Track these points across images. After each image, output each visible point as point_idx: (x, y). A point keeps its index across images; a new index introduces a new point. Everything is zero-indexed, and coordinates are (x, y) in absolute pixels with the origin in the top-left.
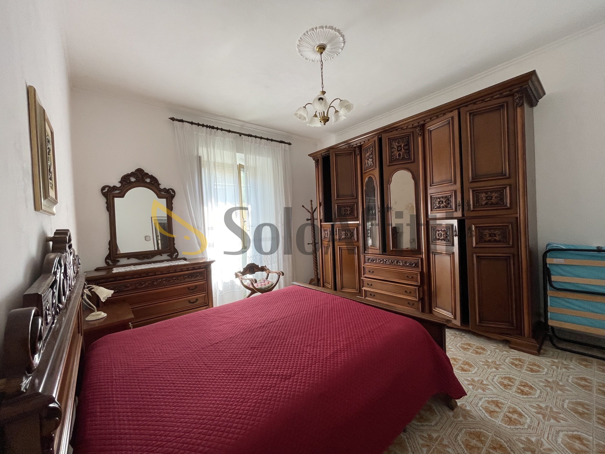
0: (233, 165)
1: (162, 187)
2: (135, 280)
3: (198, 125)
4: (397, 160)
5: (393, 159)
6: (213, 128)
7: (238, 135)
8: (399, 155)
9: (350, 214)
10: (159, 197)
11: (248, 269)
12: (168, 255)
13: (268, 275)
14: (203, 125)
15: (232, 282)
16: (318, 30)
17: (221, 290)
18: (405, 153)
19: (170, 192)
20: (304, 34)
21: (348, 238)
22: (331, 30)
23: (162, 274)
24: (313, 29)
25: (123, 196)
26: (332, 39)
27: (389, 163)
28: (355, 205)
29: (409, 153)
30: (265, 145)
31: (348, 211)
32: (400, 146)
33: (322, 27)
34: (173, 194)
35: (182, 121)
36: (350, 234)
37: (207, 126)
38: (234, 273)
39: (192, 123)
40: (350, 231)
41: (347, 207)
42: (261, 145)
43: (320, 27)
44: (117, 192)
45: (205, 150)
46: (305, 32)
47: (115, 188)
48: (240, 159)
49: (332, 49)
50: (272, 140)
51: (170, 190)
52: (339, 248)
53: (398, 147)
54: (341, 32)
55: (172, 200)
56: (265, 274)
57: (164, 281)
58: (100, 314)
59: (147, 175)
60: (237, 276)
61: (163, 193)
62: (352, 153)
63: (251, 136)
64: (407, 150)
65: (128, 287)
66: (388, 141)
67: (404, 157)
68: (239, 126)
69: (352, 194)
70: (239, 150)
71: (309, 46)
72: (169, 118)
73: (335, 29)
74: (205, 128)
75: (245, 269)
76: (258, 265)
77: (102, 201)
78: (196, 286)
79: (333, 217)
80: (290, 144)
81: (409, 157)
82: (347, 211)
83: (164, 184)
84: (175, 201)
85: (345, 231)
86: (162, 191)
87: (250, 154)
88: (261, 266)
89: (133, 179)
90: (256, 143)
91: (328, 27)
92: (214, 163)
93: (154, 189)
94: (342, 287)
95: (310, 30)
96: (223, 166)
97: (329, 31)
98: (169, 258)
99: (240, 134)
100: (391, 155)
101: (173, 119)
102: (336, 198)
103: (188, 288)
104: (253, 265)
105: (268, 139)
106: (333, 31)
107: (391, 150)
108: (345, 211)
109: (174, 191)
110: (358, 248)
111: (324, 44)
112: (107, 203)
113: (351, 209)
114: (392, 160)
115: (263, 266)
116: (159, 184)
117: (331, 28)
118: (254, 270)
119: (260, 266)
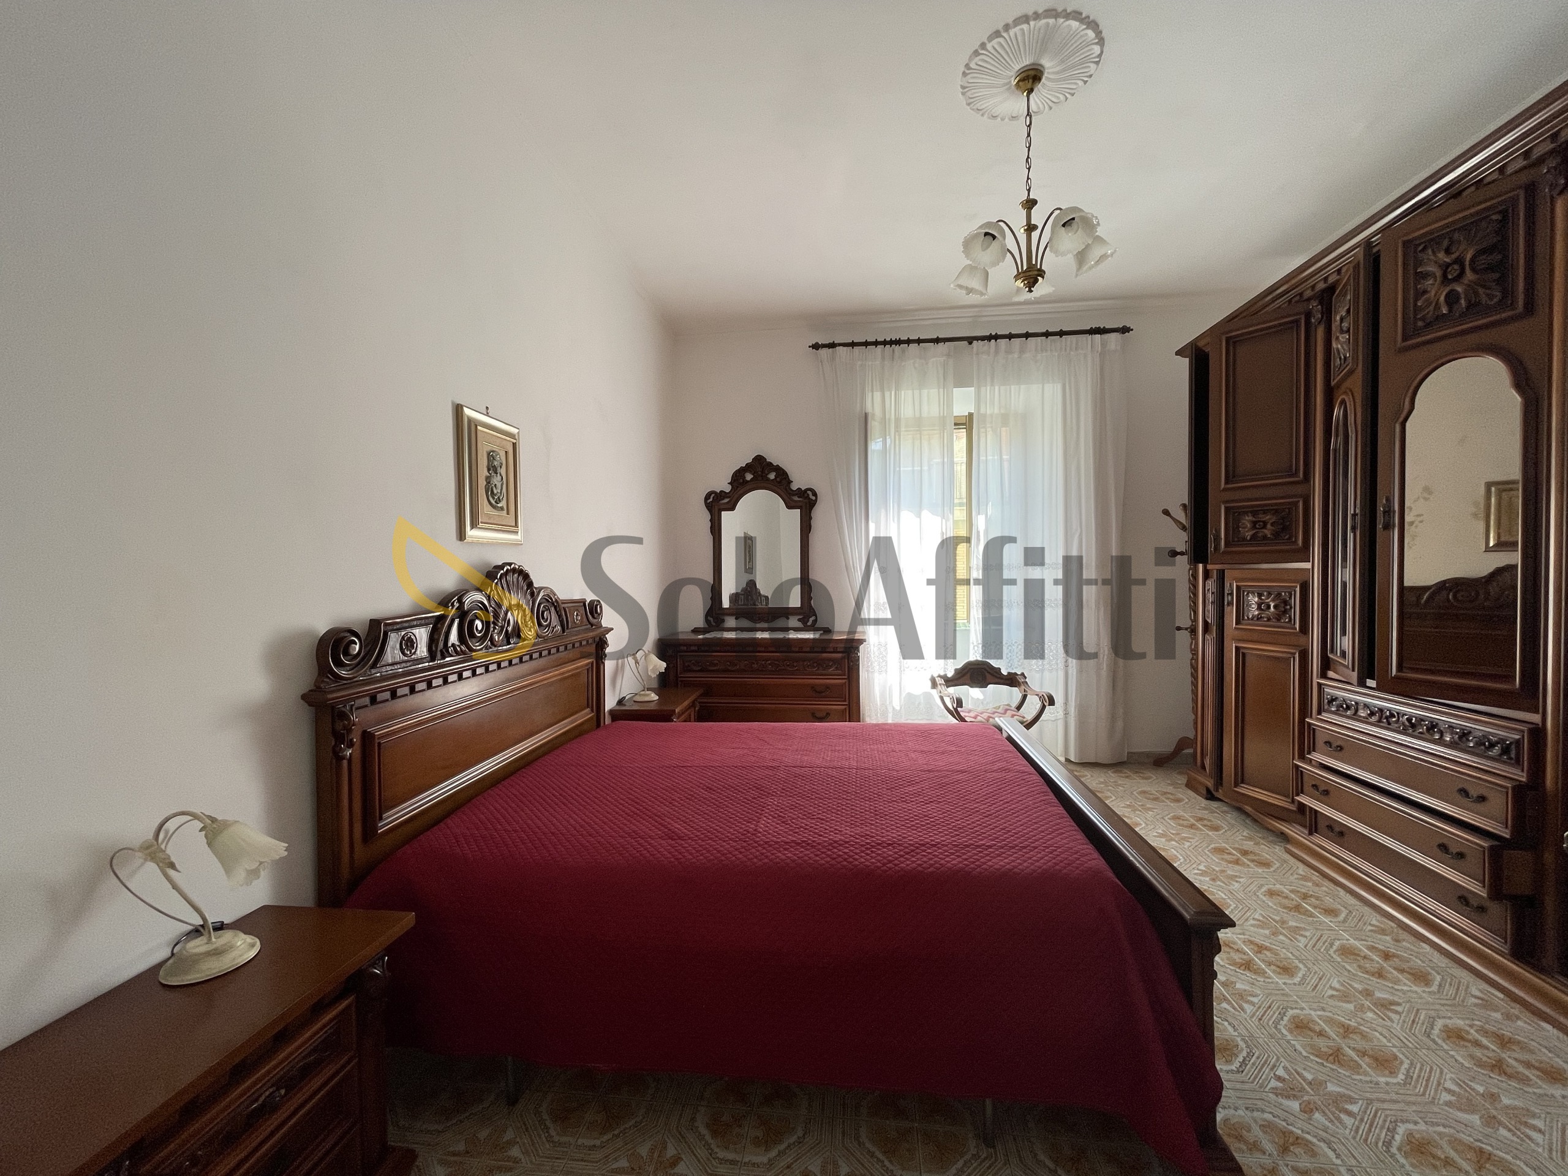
0: (943, 419)
1: (794, 487)
2: (725, 656)
3: (866, 344)
4: (1440, 318)
5: (1423, 319)
6: (898, 342)
7: (966, 343)
8: (1452, 299)
9: (1276, 535)
10: (789, 506)
11: (969, 675)
12: (799, 620)
13: (1024, 697)
14: (876, 343)
15: (927, 695)
16: (989, 46)
17: (898, 708)
18: (1484, 287)
19: (808, 495)
20: (964, 74)
21: (1269, 619)
22: (1025, 27)
23: (767, 652)
24: (976, 53)
25: (732, 508)
26: (1044, 42)
27: (1404, 339)
28: (1301, 505)
29: (1501, 281)
30: (1036, 350)
31: (1269, 526)
32: (1460, 261)
33: (997, 34)
34: (814, 498)
35: (832, 346)
36: (1275, 607)
37: (885, 343)
38: (930, 677)
39: (853, 344)
40: (1279, 594)
41: (1265, 512)
42: (1027, 355)
43: (991, 38)
44: (726, 500)
45: (877, 395)
46: (962, 69)
47: (721, 495)
48: (963, 402)
49: (1062, 61)
50: (1061, 333)
51: (809, 492)
52: (1237, 648)
53: (1445, 268)
54: (1060, 10)
55: (810, 512)
56: (1016, 693)
57: (770, 664)
58: (648, 695)
59: (771, 467)
60: (934, 684)
61: (796, 498)
62: (1297, 322)
63: (996, 337)
64: (1490, 268)
65: (715, 666)
66: (1405, 255)
67: (1479, 303)
68: (970, 320)
69: (1291, 466)
70: (961, 383)
71: (995, 91)
72: (810, 347)
73: (1037, 16)
74: (880, 347)
75: (958, 673)
76: (1000, 669)
77: (704, 518)
78: (827, 687)
79: (1211, 548)
80: (1125, 330)
81: (1504, 296)
82: (1264, 527)
83: (799, 482)
84: (819, 514)
85: (1260, 595)
86: (794, 495)
87: (992, 385)
88: (1009, 673)
89: (749, 477)
90: (1009, 352)
91: (1012, 25)
92: (898, 420)
93: (782, 494)
94: (1241, 778)
95: (971, 59)
96: (918, 423)
97: (1022, 30)
98: (799, 625)
99: (970, 340)
100: (1415, 305)
101: (816, 346)
102: (1223, 486)
103: (813, 687)
104: (985, 666)
105: (1047, 334)
106: (1032, 23)
107: (1415, 285)
108: (1254, 527)
109: (815, 494)
110: (1304, 655)
111: (1033, 64)
112: (711, 520)
113: (1283, 518)
114: (1420, 324)
115: (1016, 674)
116: (790, 482)
117: (1025, 19)
118: (984, 678)
119: (1004, 672)
